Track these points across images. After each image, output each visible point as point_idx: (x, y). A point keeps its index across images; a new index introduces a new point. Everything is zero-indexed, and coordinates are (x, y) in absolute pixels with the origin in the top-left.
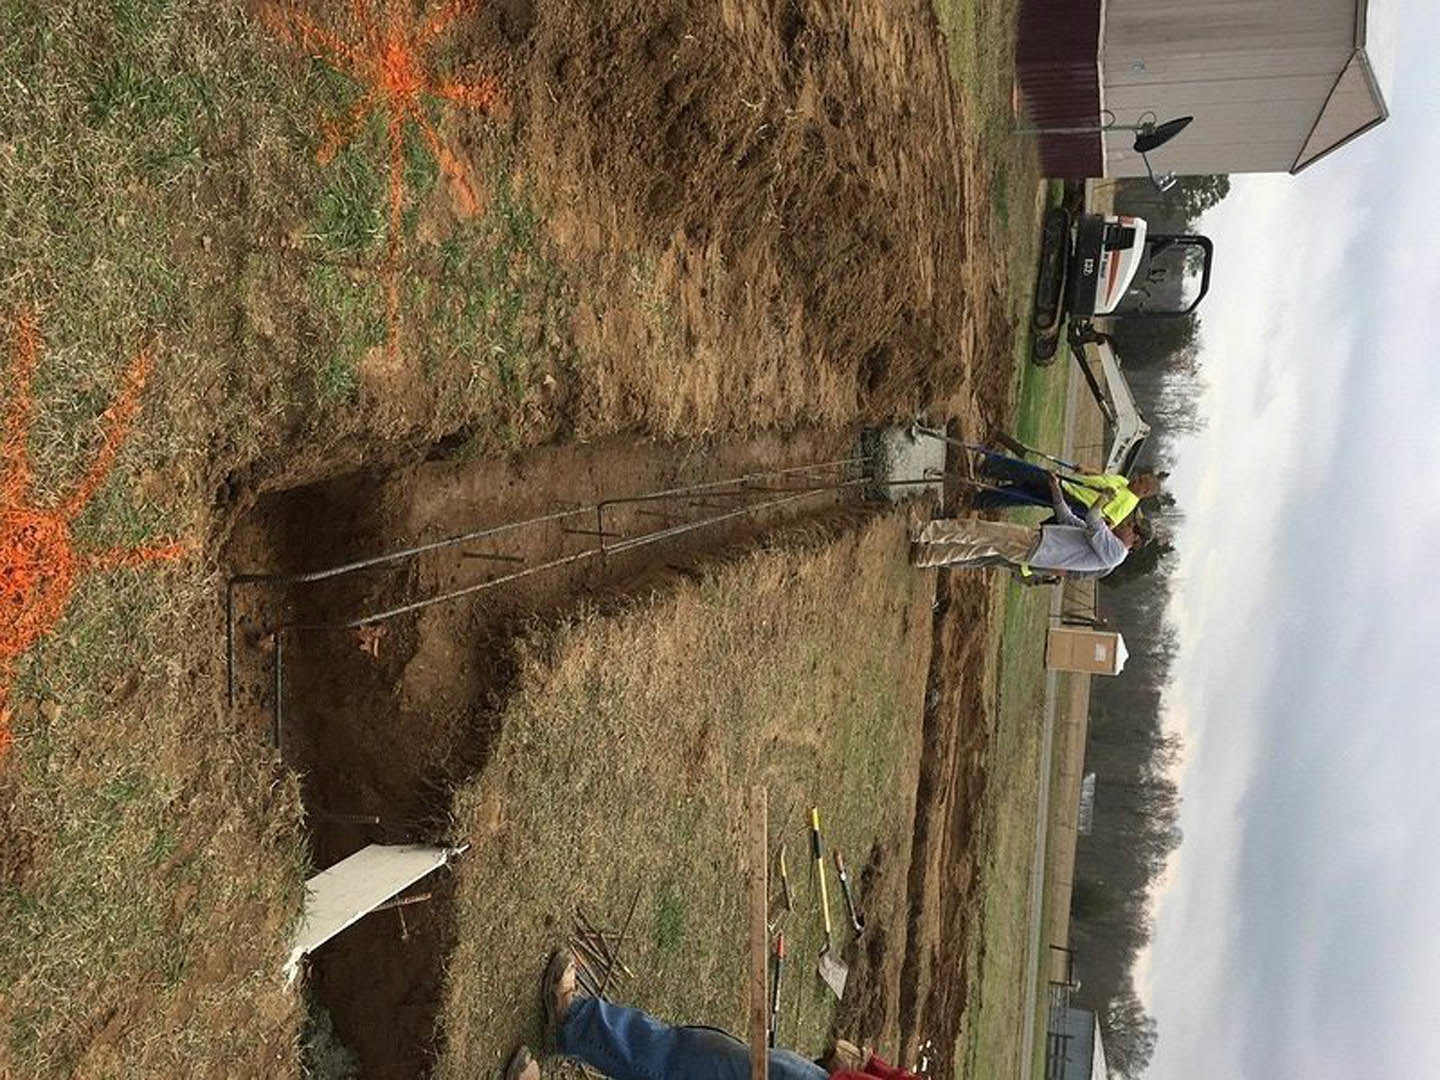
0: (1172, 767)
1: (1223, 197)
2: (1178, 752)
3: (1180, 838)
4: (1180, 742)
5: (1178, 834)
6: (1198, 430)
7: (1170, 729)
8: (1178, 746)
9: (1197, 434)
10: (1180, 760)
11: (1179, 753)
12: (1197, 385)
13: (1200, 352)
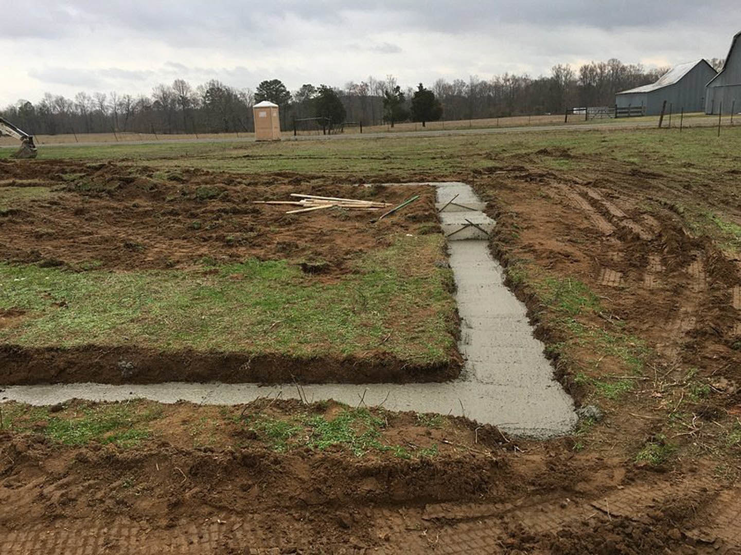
0: (571, 69)
1: (280, 82)
2: (563, 68)
3: (613, 60)
4: (557, 67)
5: (612, 62)
6: (393, 79)
7: (550, 72)
8: (559, 68)
9: (395, 80)
10: (567, 65)
11: (564, 66)
12: (371, 83)
13: (355, 83)
